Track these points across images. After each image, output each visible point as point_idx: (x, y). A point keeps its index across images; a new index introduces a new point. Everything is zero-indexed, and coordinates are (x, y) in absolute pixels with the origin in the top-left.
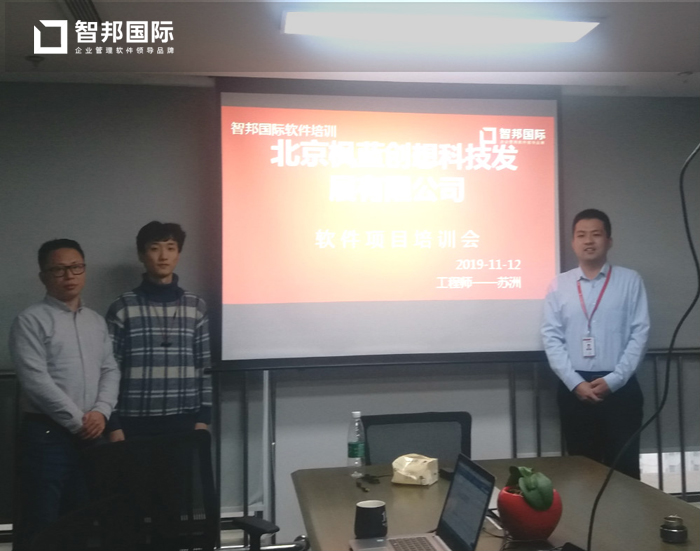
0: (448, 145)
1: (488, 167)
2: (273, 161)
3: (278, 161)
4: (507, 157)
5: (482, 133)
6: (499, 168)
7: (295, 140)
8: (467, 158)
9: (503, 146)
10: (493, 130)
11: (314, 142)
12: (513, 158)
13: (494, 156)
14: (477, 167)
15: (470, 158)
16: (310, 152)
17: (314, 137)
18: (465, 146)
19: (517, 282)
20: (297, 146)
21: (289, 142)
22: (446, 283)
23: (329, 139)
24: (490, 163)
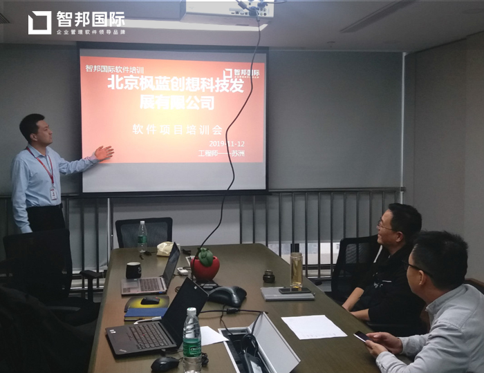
0: (206, 79)
1: (228, 91)
2: (109, 86)
3: (112, 86)
4: (238, 85)
5: (224, 72)
6: (234, 91)
7: (121, 75)
8: (216, 86)
9: (236, 79)
10: (231, 70)
11: (131, 76)
12: (241, 86)
13: (231, 85)
14: (221, 91)
15: (218, 86)
16: (129, 82)
17: (131, 73)
18: (215, 79)
19: (242, 153)
20: (122, 79)
21: (117, 76)
22: (204, 153)
23: (140, 75)
24: (228, 88)
